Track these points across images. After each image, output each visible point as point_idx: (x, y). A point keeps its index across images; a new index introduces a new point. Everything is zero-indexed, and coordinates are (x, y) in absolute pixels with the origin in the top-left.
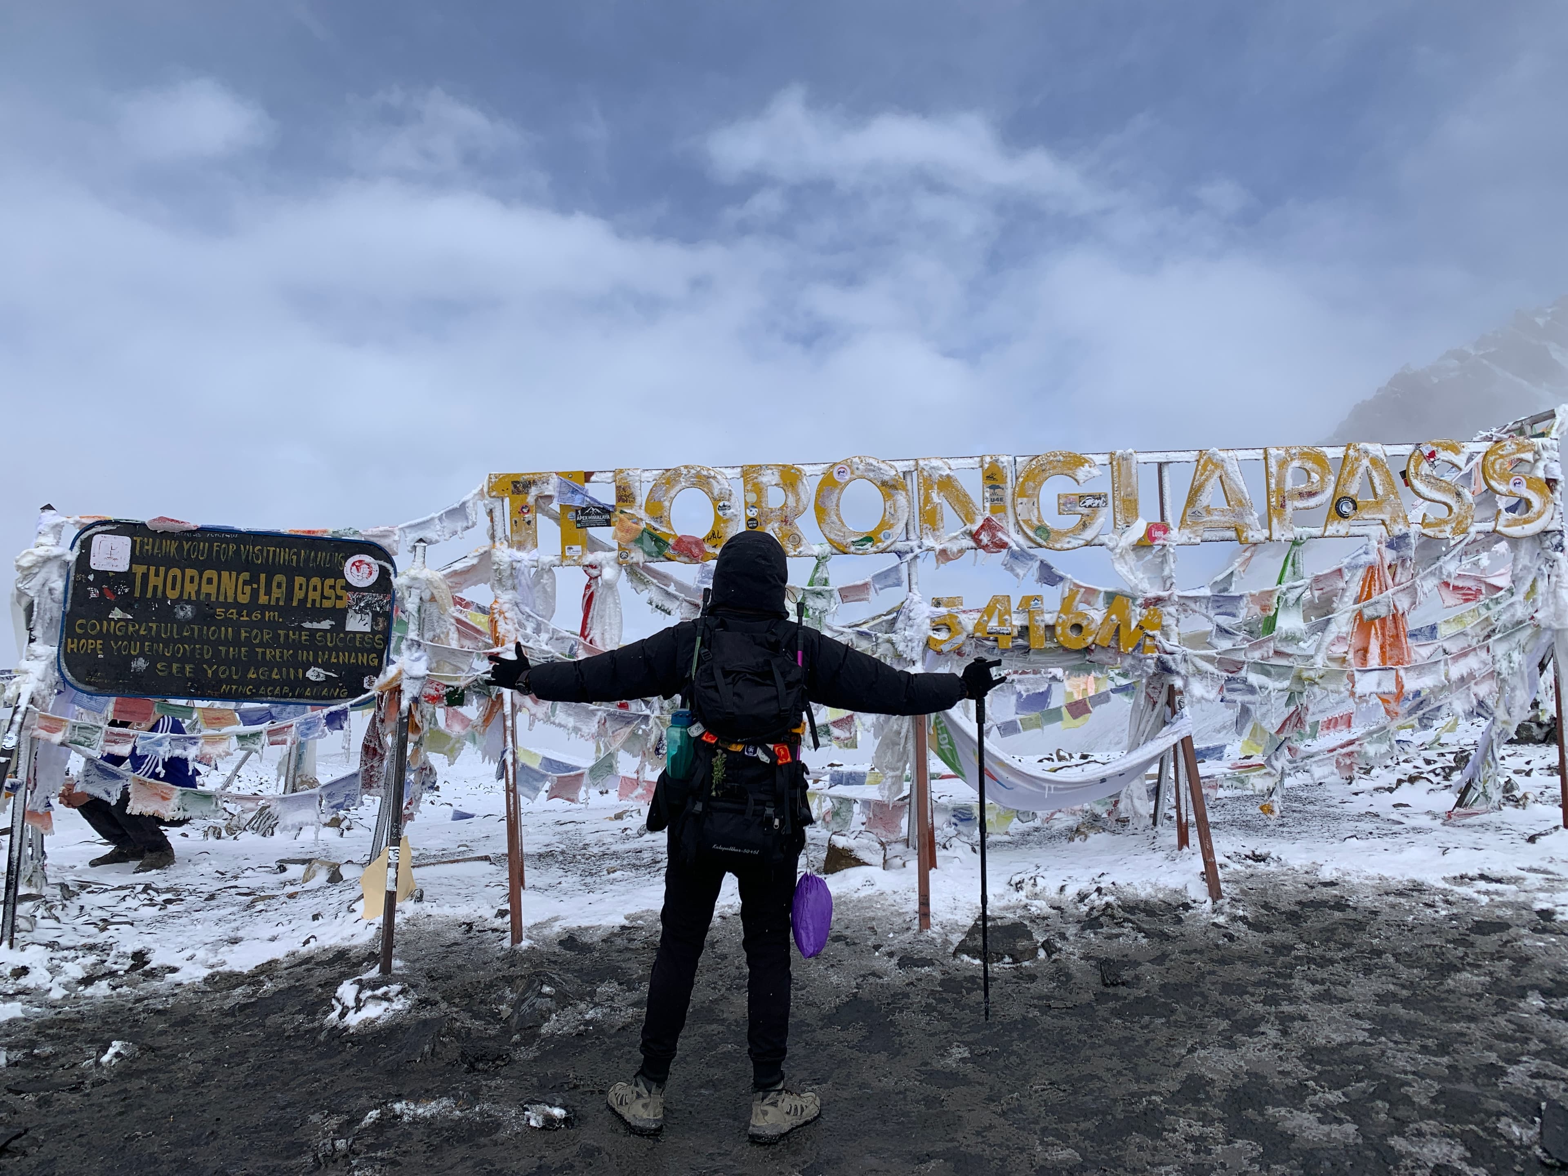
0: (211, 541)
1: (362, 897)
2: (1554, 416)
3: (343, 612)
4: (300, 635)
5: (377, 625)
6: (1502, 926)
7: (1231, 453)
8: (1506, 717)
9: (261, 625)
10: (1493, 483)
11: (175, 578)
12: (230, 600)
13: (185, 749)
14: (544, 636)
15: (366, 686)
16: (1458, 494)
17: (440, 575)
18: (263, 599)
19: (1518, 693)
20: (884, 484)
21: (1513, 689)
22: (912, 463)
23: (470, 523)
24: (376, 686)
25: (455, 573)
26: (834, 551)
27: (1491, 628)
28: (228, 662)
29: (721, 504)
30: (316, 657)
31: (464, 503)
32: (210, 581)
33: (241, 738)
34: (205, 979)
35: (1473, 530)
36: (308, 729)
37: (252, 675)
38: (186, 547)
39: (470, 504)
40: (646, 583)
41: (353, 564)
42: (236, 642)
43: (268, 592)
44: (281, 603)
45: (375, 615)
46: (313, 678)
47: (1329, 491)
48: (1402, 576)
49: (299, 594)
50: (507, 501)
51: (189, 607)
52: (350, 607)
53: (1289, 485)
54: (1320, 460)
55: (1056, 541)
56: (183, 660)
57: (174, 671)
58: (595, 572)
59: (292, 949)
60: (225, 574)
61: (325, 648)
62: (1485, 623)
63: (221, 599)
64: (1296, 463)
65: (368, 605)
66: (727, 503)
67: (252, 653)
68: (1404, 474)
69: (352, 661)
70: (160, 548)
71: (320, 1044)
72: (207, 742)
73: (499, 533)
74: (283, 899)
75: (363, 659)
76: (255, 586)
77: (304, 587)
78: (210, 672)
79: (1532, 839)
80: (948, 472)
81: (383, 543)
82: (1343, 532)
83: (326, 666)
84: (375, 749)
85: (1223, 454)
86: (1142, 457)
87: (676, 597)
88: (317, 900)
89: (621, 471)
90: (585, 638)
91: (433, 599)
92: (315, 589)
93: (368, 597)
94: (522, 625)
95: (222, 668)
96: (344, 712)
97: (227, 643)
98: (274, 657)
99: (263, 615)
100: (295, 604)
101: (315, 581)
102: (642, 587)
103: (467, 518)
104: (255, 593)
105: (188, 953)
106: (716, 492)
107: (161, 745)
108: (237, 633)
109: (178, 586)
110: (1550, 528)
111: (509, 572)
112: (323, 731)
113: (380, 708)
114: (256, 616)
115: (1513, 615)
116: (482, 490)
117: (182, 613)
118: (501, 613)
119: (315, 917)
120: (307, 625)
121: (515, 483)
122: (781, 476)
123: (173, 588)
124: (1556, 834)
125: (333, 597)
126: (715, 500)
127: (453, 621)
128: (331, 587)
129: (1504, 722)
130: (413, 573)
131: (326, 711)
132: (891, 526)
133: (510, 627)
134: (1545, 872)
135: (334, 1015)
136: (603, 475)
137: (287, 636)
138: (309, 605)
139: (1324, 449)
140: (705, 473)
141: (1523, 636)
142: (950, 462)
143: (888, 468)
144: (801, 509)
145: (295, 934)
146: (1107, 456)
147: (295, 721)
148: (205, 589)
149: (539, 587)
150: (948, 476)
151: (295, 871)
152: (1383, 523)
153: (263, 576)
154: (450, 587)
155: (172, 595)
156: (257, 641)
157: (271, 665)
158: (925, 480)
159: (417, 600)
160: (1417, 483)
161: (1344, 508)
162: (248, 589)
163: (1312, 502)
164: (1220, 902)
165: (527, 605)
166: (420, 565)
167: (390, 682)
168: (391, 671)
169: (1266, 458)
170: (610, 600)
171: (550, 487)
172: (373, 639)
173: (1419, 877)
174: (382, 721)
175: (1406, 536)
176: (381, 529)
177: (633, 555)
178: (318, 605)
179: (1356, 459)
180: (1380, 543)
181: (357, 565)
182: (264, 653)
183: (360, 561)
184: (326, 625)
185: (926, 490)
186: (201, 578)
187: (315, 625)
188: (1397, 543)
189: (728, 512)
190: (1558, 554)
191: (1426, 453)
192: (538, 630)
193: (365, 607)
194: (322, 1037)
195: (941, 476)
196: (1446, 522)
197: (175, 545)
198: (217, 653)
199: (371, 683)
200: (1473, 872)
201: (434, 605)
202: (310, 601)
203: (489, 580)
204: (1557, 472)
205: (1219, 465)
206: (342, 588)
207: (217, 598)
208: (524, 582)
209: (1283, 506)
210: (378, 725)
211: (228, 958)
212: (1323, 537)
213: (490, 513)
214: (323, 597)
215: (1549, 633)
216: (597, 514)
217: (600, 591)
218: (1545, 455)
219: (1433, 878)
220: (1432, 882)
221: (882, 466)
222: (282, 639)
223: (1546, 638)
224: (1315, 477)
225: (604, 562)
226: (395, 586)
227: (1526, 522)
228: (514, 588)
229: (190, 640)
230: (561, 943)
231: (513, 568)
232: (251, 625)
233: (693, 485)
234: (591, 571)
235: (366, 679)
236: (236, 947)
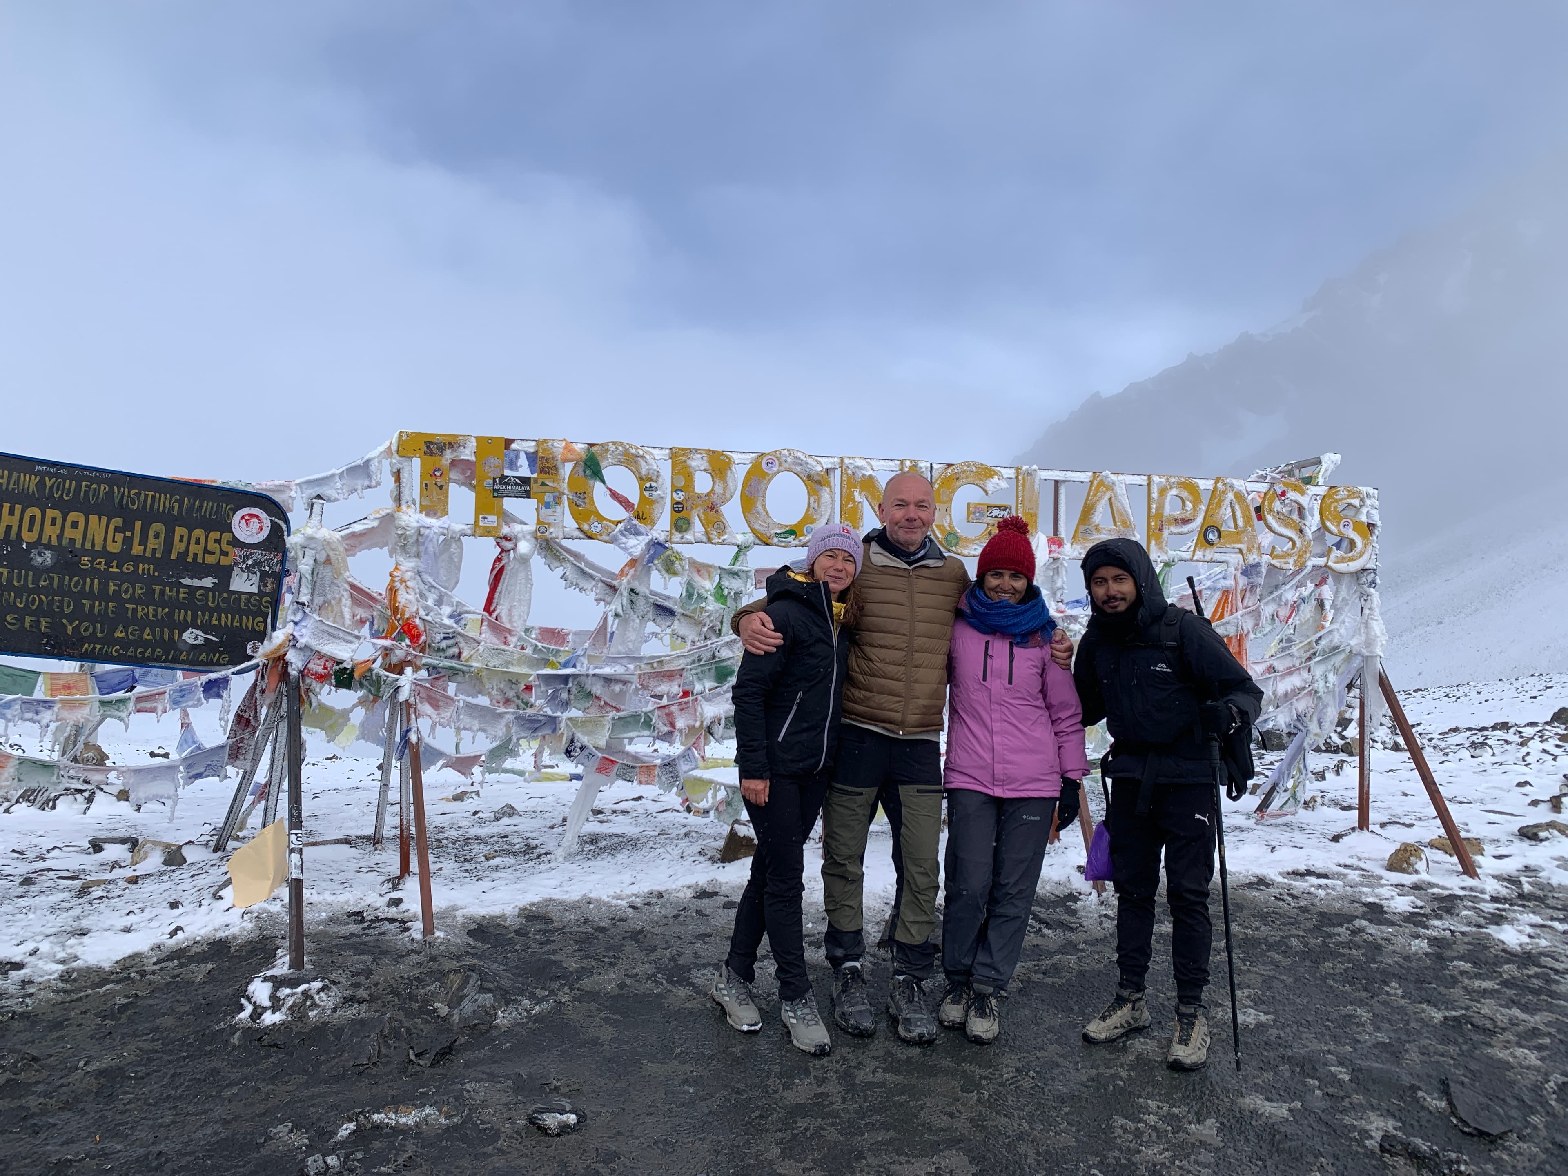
0: (79, 480)
1: (228, 882)
2: (1320, 463)
3: (229, 570)
4: (178, 592)
5: (265, 586)
6: (1347, 919)
7: (1121, 477)
8: (1318, 730)
9: (134, 578)
10: (1328, 524)
11: (33, 518)
12: (97, 548)
13: (37, 713)
14: (446, 610)
15: (249, 652)
16: (1301, 531)
17: (338, 535)
18: (137, 549)
19: (1329, 709)
20: (810, 477)
21: (1325, 706)
22: (837, 460)
23: (374, 483)
24: (261, 653)
25: (353, 535)
26: (757, 541)
27: (1312, 651)
28: (91, 617)
29: (648, 485)
30: (195, 616)
31: (368, 461)
32: (75, 525)
33: (103, 703)
34: (61, 977)
35: (1310, 564)
36: (182, 697)
37: (119, 634)
38: (48, 484)
39: (376, 462)
40: (561, 560)
41: (243, 518)
42: (103, 595)
43: (144, 541)
44: (158, 555)
45: (264, 576)
46: (191, 641)
47: (1200, 520)
48: (1250, 601)
49: (178, 547)
50: (417, 462)
51: (48, 553)
52: (236, 564)
53: (1167, 511)
54: (1193, 490)
55: (964, 547)
56: (38, 613)
57: (27, 625)
58: (508, 545)
59: (157, 941)
60: (94, 518)
61: (205, 608)
62: (1306, 648)
63: (88, 546)
64: (1174, 492)
65: (257, 564)
66: (653, 484)
67: (121, 609)
68: (1258, 509)
69: (235, 624)
70: (17, 482)
71: (235, 1046)
72: (63, 707)
73: (406, 496)
74: (122, 884)
75: (247, 622)
76: (128, 534)
77: (185, 539)
78: (70, 628)
79: (1336, 839)
80: (870, 472)
81: (277, 498)
82: (1208, 558)
83: (205, 628)
84: (248, 721)
85: (1114, 477)
86: (1044, 474)
87: (592, 577)
88: (165, 886)
89: (545, 441)
90: (490, 614)
91: (328, 561)
92: (198, 542)
93: (257, 555)
94: (423, 596)
95: (86, 624)
96: (225, 680)
97: (91, 596)
98: (147, 615)
99: (136, 568)
100: (174, 557)
101: (199, 533)
102: (557, 564)
103: (369, 477)
104: (128, 542)
105: (30, 946)
106: (644, 472)
107: (9, 708)
108: (104, 586)
109: (37, 527)
110: (1368, 566)
111: (415, 538)
112: (199, 700)
113: (263, 677)
114: (128, 567)
115: (1331, 641)
116: (389, 448)
117: (39, 560)
118: (402, 581)
119: (174, 905)
120: (186, 581)
121: (428, 444)
122: (710, 462)
123: (30, 530)
124: (1353, 834)
125: (218, 552)
126: (641, 479)
127: (347, 586)
128: (216, 541)
129: (1316, 735)
130: (309, 531)
131: (204, 678)
132: (813, 521)
133: (411, 597)
135: (245, 1015)
136: (525, 444)
137: (162, 593)
138: (190, 560)
139: (1197, 480)
140: (633, 451)
141: (1339, 659)
142: (873, 462)
143: (814, 463)
144: (728, 496)
145: (154, 924)
146: (1013, 471)
147: (168, 688)
148: (69, 533)
149: (445, 556)
150: (870, 476)
151: (113, 852)
152: (1241, 551)
153: (138, 524)
154: (346, 550)
155: (28, 537)
156: (128, 596)
157: (143, 624)
158: (849, 478)
159: (312, 562)
160: (1269, 518)
161: (1211, 536)
162: (120, 537)
163: (1186, 528)
164: (1104, 894)
165: (430, 575)
166: (317, 523)
167: (277, 650)
168: (279, 636)
169: (1149, 485)
170: (521, 575)
171: (467, 451)
172: (260, 602)
173: (1262, 871)
174: (263, 692)
175: (1258, 565)
176: (278, 482)
177: (552, 530)
178: (200, 560)
179: (1224, 492)
180: (1236, 569)
181: (245, 519)
182: (135, 610)
183: (250, 515)
184: (208, 582)
185: (849, 489)
186: (64, 520)
187: (196, 582)
188: (1250, 570)
189: (654, 493)
190: (1372, 590)
191: (1279, 492)
192: (439, 602)
193: (253, 566)
194: (235, 1040)
195: (864, 475)
196: (1290, 555)
197: (35, 480)
198: (79, 607)
199: (255, 650)
201: (329, 567)
202: (191, 555)
203: (386, 545)
204: (1376, 518)
205: (1110, 487)
206: (228, 543)
207: (83, 544)
208: (431, 549)
209: (1161, 530)
210: (258, 695)
211: (79, 951)
212: (1191, 560)
213: (397, 475)
214: (206, 551)
215: (1360, 658)
216: (516, 484)
217: (512, 565)
218: (1368, 502)
219: (1272, 873)
220: (1273, 877)
221: (809, 460)
222: (156, 596)
223: (1356, 663)
224: (1189, 506)
225: (520, 535)
226: (288, 545)
227: (1351, 560)
228: (418, 556)
229: (47, 590)
231: (420, 534)
232: (121, 578)
233: (620, 463)
234: (505, 544)
235: (250, 645)
236: (85, 939)
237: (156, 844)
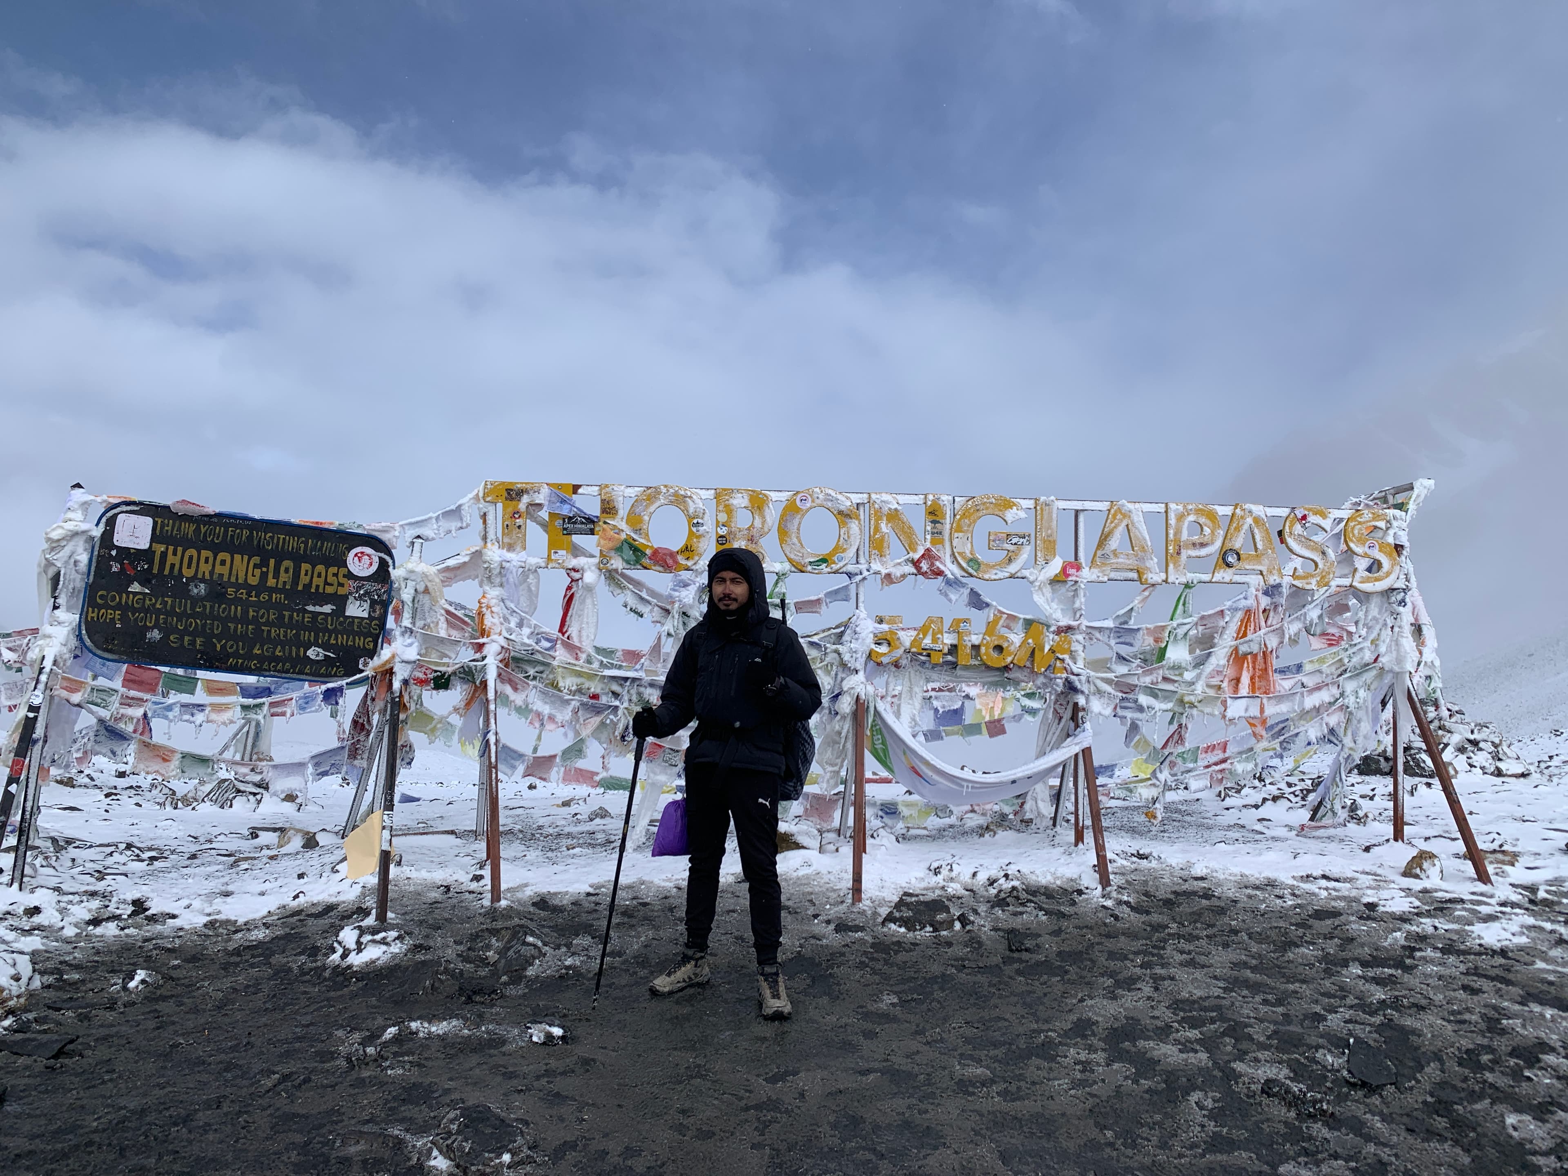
0: (227, 526)
1: (345, 859)
2: (1412, 488)
3: (345, 598)
4: (303, 618)
5: (374, 611)
6: (1335, 914)
7: (1137, 505)
8: (1352, 745)
9: (268, 605)
10: (1352, 545)
11: (191, 558)
12: (240, 581)
13: (193, 715)
14: (526, 631)
15: (361, 666)
16: (1324, 553)
17: (433, 570)
18: (271, 582)
19: (1362, 724)
20: (840, 513)
21: (1359, 721)
22: (866, 496)
23: (464, 525)
24: (370, 668)
25: (448, 569)
26: (793, 569)
27: (1343, 668)
28: (235, 638)
29: (695, 521)
30: (317, 637)
31: (460, 506)
32: (223, 563)
33: (245, 708)
34: (205, 925)
35: (1333, 584)
36: (307, 703)
37: (256, 651)
38: (203, 530)
39: (465, 507)
40: (623, 588)
41: (356, 555)
42: (244, 620)
43: (276, 576)
44: (288, 587)
45: (373, 603)
46: (313, 657)
47: (1218, 544)
48: (1273, 619)
49: (304, 579)
50: (500, 506)
51: (202, 585)
52: (350, 594)
53: (1185, 536)
54: (1212, 516)
55: (985, 572)
56: (194, 634)
57: (186, 643)
58: (576, 576)
59: (283, 902)
60: (237, 557)
61: (326, 630)
62: (1338, 665)
63: (233, 580)
64: (1192, 518)
65: (367, 593)
66: (700, 521)
67: (258, 630)
68: (1280, 533)
69: (350, 643)
70: (179, 529)
71: (325, 979)
72: (213, 710)
73: (491, 535)
74: (265, 860)
75: (360, 642)
76: (264, 569)
77: (310, 573)
78: (218, 646)
79: (1367, 849)
80: (896, 506)
81: (384, 537)
82: (1227, 579)
83: (326, 647)
84: (363, 725)
85: (1131, 506)
86: (1062, 504)
87: (649, 602)
88: (298, 862)
89: (607, 486)
90: (563, 634)
91: (426, 591)
92: (319, 576)
93: (368, 586)
94: (506, 619)
95: (230, 643)
96: (340, 689)
97: (235, 620)
98: (279, 635)
99: (271, 597)
100: (300, 588)
101: (320, 568)
102: (619, 591)
103: (461, 519)
104: (264, 576)
105: (185, 902)
106: (691, 510)
107: (171, 710)
108: (245, 612)
109: (194, 565)
110: (1396, 586)
111: (498, 570)
112: (320, 706)
113: (372, 688)
114: (264, 597)
115: (1362, 659)
116: (477, 495)
117: (196, 591)
118: (488, 607)
119: (301, 876)
120: (310, 608)
121: (508, 491)
122: (750, 501)
123: (189, 567)
124: (1387, 846)
125: (336, 584)
126: (690, 518)
127: (443, 612)
128: (334, 575)
129: (1351, 749)
130: (410, 566)
131: (324, 687)
132: (844, 550)
133: (496, 621)
134: (1375, 875)
135: (336, 957)
136: (589, 488)
137: (291, 617)
138: (313, 590)
139: (1216, 507)
140: (682, 493)
141: (1369, 676)
142: (898, 497)
143: (844, 499)
144: (766, 530)
145: (283, 890)
146: (1033, 502)
147: (295, 695)
148: (219, 569)
149: (524, 586)
150: (896, 510)
151: (266, 838)
152: (1261, 573)
153: (272, 562)
154: (442, 581)
155: (188, 573)
156: (264, 620)
157: (276, 642)
158: (876, 512)
159: (413, 591)
160: (1290, 541)
161: (1230, 559)
162: (258, 572)
163: (1203, 552)
164: (1108, 889)
165: (512, 601)
166: (417, 559)
167: (384, 665)
168: (386, 653)
169: (1166, 512)
170: (589, 601)
171: (541, 496)
172: (370, 625)
173: (1272, 875)
174: (373, 699)
175: (1279, 586)
176: (384, 524)
177: (613, 562)
178: (321, 590)
179: (1242, 517)
180: (1257, 590)
181: (359, 557)
182: (269, 631)
183: (362, 553)
184: (327, 609)
185: (877, 521)
186: (215, 559)
187: (318, 609)
188: (1271, 591)
189: (701, 528)
190: (1401, 609)
191: (1300, 516)
192: (520, 625)
193: (364, 595)
194: (327, 974)
195: (890, 509)
196: (1313, 576)
197: (193, 527)
198: (226, 628)
199: (366, 664)
200: (1317, 873)
201: (427, 597)
202: (314, 586)
203: (477, 577)
204: (1404, 540)
205: (1127, 515)
206: (344, 576)
207: (229, 578)
208: (511, 580)
209: (1179, 554)
210: (369, 702)
211: (222, 908)
212: (1211, 582)
213: (484, 516)
214: (326, 583)
215: (1390, 676)
216: (582, 523)
217: (580, 592)
218: (1395, 524)
219: (1285, 877)
220: (1283, 879)
221: (839, 497)
222: (286, 620)
223: (1388, 679)
224: (1207, 531)
225: (586, 567)
226: (393, 578)
227: (1377, 580)
228: (501, 585)
229: (202, 616)
230: (534, 904)
231: (502, 568)
232: (259, 605)
233: (671, 503)
234: (573, 574)
235: (361, 661)
236: (229, 899)
237: (298, 831)
